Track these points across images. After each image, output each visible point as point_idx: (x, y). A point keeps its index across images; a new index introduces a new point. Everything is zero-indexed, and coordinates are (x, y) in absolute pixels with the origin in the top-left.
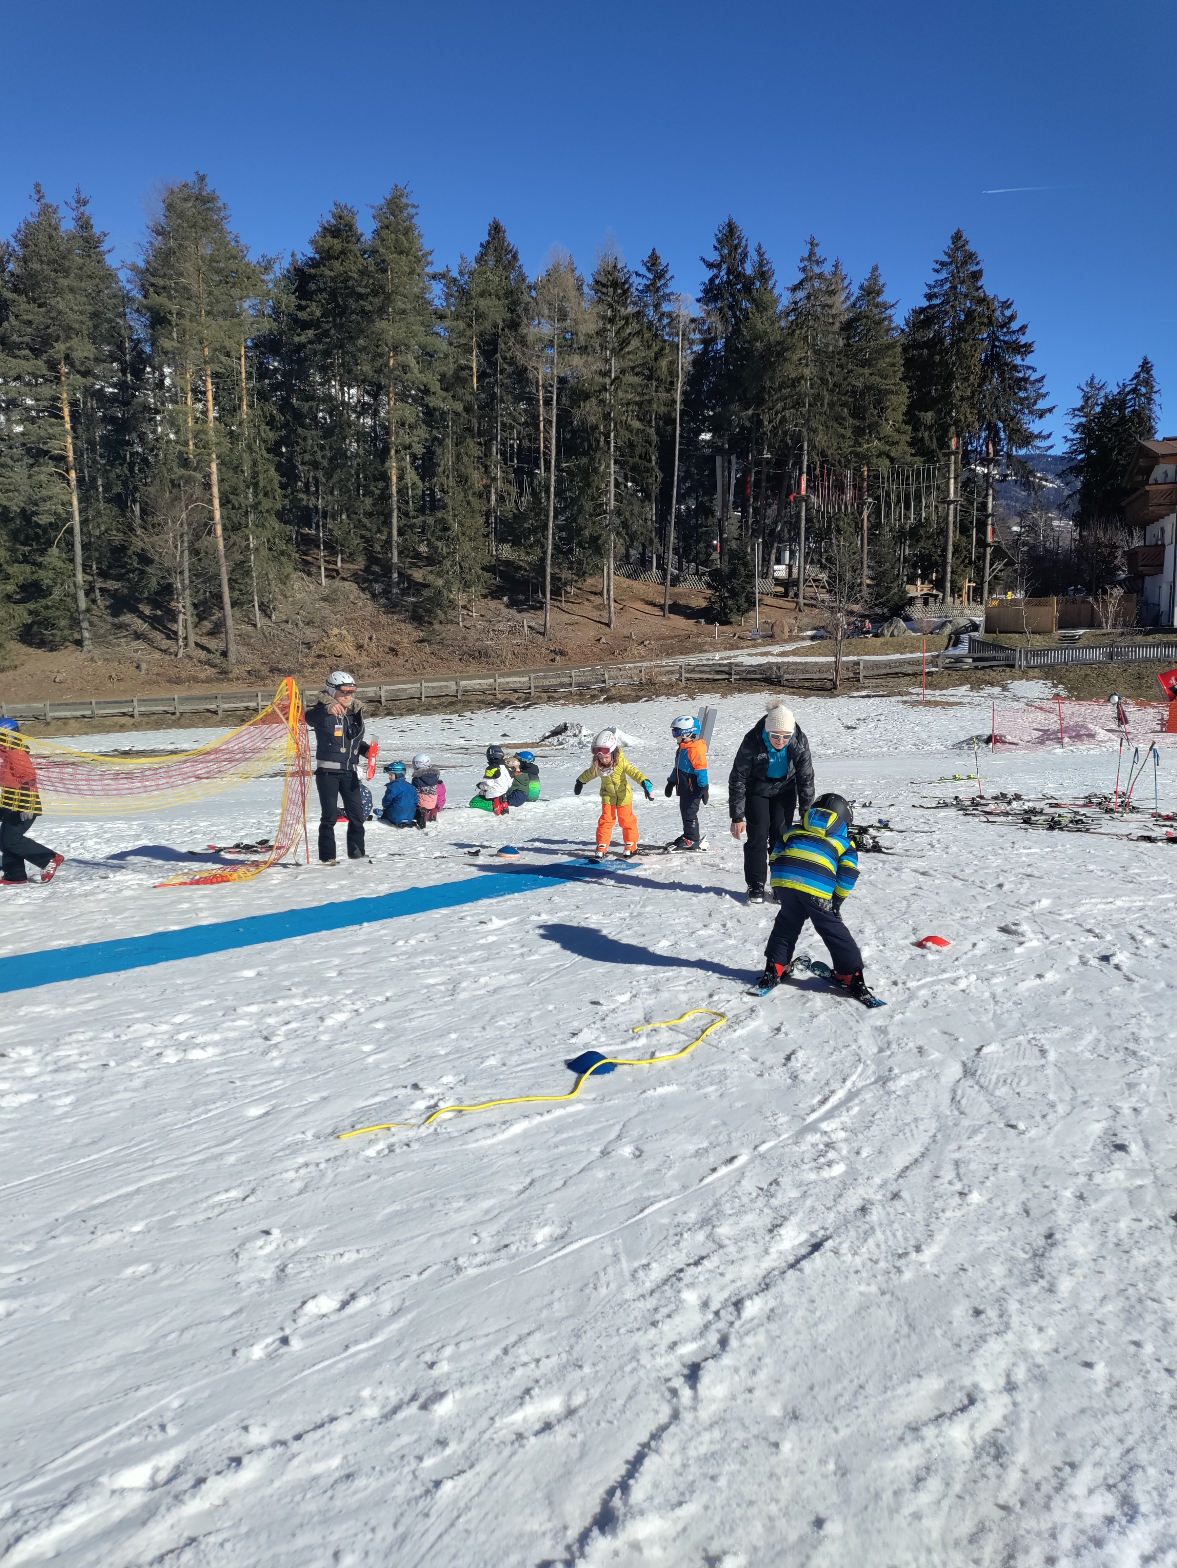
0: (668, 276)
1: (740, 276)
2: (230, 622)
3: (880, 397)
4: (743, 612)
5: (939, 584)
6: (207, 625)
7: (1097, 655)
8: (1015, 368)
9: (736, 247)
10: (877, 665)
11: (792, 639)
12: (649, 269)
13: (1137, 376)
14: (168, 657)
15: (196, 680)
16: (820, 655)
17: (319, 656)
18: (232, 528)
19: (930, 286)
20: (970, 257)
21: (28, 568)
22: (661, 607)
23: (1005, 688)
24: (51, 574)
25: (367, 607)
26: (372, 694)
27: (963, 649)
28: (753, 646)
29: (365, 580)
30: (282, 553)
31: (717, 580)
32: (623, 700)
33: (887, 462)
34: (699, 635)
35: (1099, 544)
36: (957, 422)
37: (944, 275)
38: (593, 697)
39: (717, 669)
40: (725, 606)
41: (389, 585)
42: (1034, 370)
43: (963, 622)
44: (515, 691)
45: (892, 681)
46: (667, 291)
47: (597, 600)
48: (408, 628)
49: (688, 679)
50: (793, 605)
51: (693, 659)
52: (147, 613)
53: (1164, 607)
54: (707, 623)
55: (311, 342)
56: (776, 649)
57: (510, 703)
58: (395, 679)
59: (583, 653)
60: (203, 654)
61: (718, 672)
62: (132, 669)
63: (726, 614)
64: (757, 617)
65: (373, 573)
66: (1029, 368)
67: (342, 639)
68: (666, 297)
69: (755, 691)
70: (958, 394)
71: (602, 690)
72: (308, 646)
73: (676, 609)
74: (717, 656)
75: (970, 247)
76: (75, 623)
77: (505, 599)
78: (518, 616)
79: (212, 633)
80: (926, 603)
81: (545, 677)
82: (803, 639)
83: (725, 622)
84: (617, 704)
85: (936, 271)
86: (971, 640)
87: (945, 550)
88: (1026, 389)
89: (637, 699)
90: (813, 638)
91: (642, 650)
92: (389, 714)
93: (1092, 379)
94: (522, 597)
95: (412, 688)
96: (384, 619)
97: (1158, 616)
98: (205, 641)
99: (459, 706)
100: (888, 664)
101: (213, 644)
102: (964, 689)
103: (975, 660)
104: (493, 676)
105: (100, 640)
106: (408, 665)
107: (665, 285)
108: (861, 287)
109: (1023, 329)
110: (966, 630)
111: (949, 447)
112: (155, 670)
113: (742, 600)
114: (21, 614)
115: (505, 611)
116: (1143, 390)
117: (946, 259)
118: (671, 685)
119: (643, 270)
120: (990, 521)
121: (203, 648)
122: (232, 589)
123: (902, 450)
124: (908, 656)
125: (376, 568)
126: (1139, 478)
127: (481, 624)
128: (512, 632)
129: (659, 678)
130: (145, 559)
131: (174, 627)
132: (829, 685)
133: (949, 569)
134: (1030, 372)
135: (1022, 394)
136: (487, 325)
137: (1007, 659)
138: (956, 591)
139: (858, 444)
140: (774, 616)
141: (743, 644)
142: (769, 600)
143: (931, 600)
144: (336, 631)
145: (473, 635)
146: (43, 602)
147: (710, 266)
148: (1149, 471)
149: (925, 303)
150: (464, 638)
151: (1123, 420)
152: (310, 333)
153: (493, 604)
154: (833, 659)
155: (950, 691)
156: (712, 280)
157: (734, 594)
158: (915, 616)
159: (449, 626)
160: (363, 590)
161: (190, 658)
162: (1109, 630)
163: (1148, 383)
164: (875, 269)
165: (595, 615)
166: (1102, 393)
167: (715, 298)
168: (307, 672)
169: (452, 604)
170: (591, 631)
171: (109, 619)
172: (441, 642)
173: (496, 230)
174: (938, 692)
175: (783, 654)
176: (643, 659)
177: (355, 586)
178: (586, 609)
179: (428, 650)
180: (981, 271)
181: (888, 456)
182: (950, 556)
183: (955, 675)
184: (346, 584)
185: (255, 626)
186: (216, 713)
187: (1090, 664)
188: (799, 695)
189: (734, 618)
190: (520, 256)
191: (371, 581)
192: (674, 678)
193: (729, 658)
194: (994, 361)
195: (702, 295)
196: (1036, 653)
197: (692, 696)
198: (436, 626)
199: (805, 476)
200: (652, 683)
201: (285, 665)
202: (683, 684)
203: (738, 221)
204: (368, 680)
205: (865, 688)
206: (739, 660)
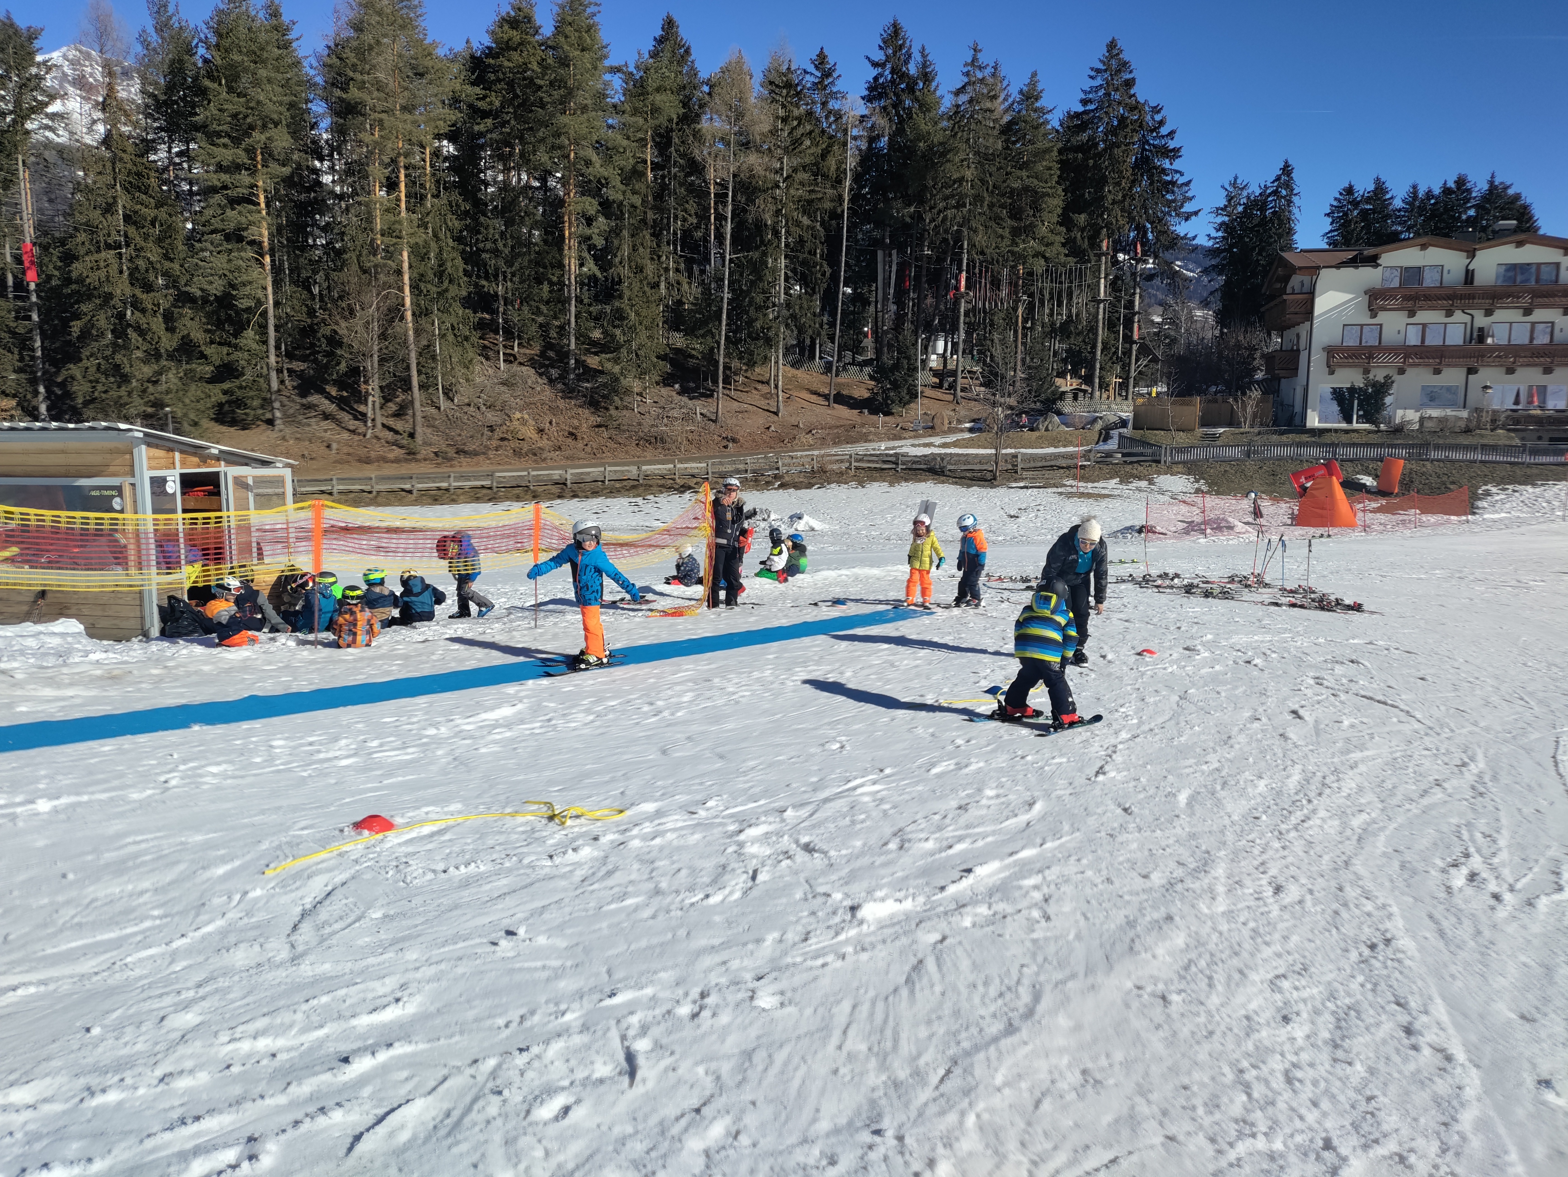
0: (835, 75)
1: (904, 76)
2: (417, 404)
3: (1036, 200)
4: (904, 404)
5: (1088, 380)
6: (392, 407)
7: (1236, 452)
8: (1164, 171)
9: (901, 47)
10: (1033, 457)
11: (952, 431)
12: (817, 67)
13: (1278, 178)
14: (356, 438)
15: (385, 460)
16: (979, 447)
17: (502, 439)
18: (421, 313)
19: (1085, 92)
20: (1124, 65)
21: (225, 350)
22: (826, 397)
23: (1151, 482)
24: (246, 355)
25: (546, 393)
26: (556, 477)
27: (1112, 445)
28: (915, 437)
29: (542, 366)
30: (467, 339)
31: (881, 373)
32: (797, 486)
33: (1042, 262)
34: (863, 425)
35: (1238, 346)
36: (1108, 225)
37: (1099, 82)
38: (768, 483)
39: (884, 459)
40: (888, 397)
41: (565, 371)
42: (1182, 174)
43: (1113, 419)
44: (693, 476)
45: (1048, 474)
46: (835, 89)
47: (764, 389)
48: (586, 413)
49: (857, 468)
50: (951, 397)
51: (860, 449)
52: (334, 393)
53: (1298, 408)
54: (871, 413)
55: (489, 131)
56: (938, 440)
57: (690, 488)
58: (576, 462)
59: (754, 441)
60: (390, 435)
61: (885, 462)
62: (323, 450)
63: (887, 405)
64: (919, 409)
65: (549, 358)
66: (1177, 172)
67: (523, 422)
68: (834, 95)
69: (920, 481)
70: (1110, 197)
71: (776, 477)
72: (491, 428)
73: (841, 399)
74: (883, 446)
75: (1125, 56)
76: (267, 403)
77: (677, 386)
78: (691, 403)
79: (398, 414)
80: (1075, 398)
81: (721, 463)
82: (962, 430)
83: (888, 413)
84: (792, 490)
85: (1091, 77)
86: (1121, 436)
87: (1094, 347)
88: (1173, 192)
89: (809, 486)
90: (971, 430)
91: (810, 439)
92: (575, 496)
93: (1236, 178)
94: (692, 385)
95: (595, 471)
96: (561, 404)
97: (1292, 417)
98: (391, 422)
99: (641, 489)
100: (1044, 457)
101: (399, 425)
102: (1114, 482)
103: (1124, 455)
104: (673, 462)
105: (290, 419)
106: (588, 449)
107: (832, 83)
108: (1021, 92)
109: (1171, 134)
110: (1115, 426)
111: (1100, 248)
112: (345, 450)
113: (904, 392)
114: (216, 394)
115: (676, 398)
116: (1284, 192)
117: (1101, 66)
118: (842, 473)
119: (811, 68)
120: (1136, 319)
121: (390, 429)
122: (419, 372)
123: (1057, 251)
124: (1062, 450)
125: (551, 354)
126: (1278, 286)
127: (655, 411)
128: (686, 418)
129: (830, 467)
130: (335, 341)
131: (362, 408)
132: (989, 476)
133: (1098, 366)
134: (1177, 176)
135: (1169, 197)
136: (662, 120)
137: (1153, 454)
138: (1104, 386)
139: (1014, 243)
140: (934, 408)
141: (906, 435)
142: (929, 392)
143: (1081, 394)
144: (518, 415)
145: (648, 421)
146: (237, 382)
147: (875, 65)
148: (1286, 279)
149: (1080, 109)
150: (640, 424)
151: (1264, 221)
152: (489, 122)
153: (665, 391)
154: (993, 451)
155: (1101, 484)
156: (876, 79)
157: (896, 386)
158: (1067, 410)
159: (625, 412)
160: (541, 375)
161: (378, 438)
162: (1247, 429)
163: (1288, 185)
164: (1034, 74)
165: (763, 403)
166: (1245, 193)
167: (880, 96)
168: (491, 454)
169: (628, 391)
170: (759, 420)
171: (298, 399)
172: (618, 428)
173: (669, 24)
174: (1090, 485)
175: (944, 445)
176: (811, 447)
177: (533, 371)
178: (754, 397)
179: (605, 434)
180: (1134, 79)
181: (1044, 257)
182: (1099, 353)
183: (1106, 469)
184: (524, 368)
185: (439, 408)
186: (410, 492)
187: (1229, 461)
188: (962, 485)
189: (896, 409)
190: (692, 51)
191: (547, 366)
192: (844, 466)
193: (893, 448)
194: (1144, 165)
195: (866, 93)
196: (1180, 450)
197: (861, 484)
198: (613, 412)
199: (964, 274)
200: (823, 470)
201: (471, 447)
202: (852, 472)
203: (903, 23)
204: (550, 463)
205: (1023, 479)
206: (904, 450)
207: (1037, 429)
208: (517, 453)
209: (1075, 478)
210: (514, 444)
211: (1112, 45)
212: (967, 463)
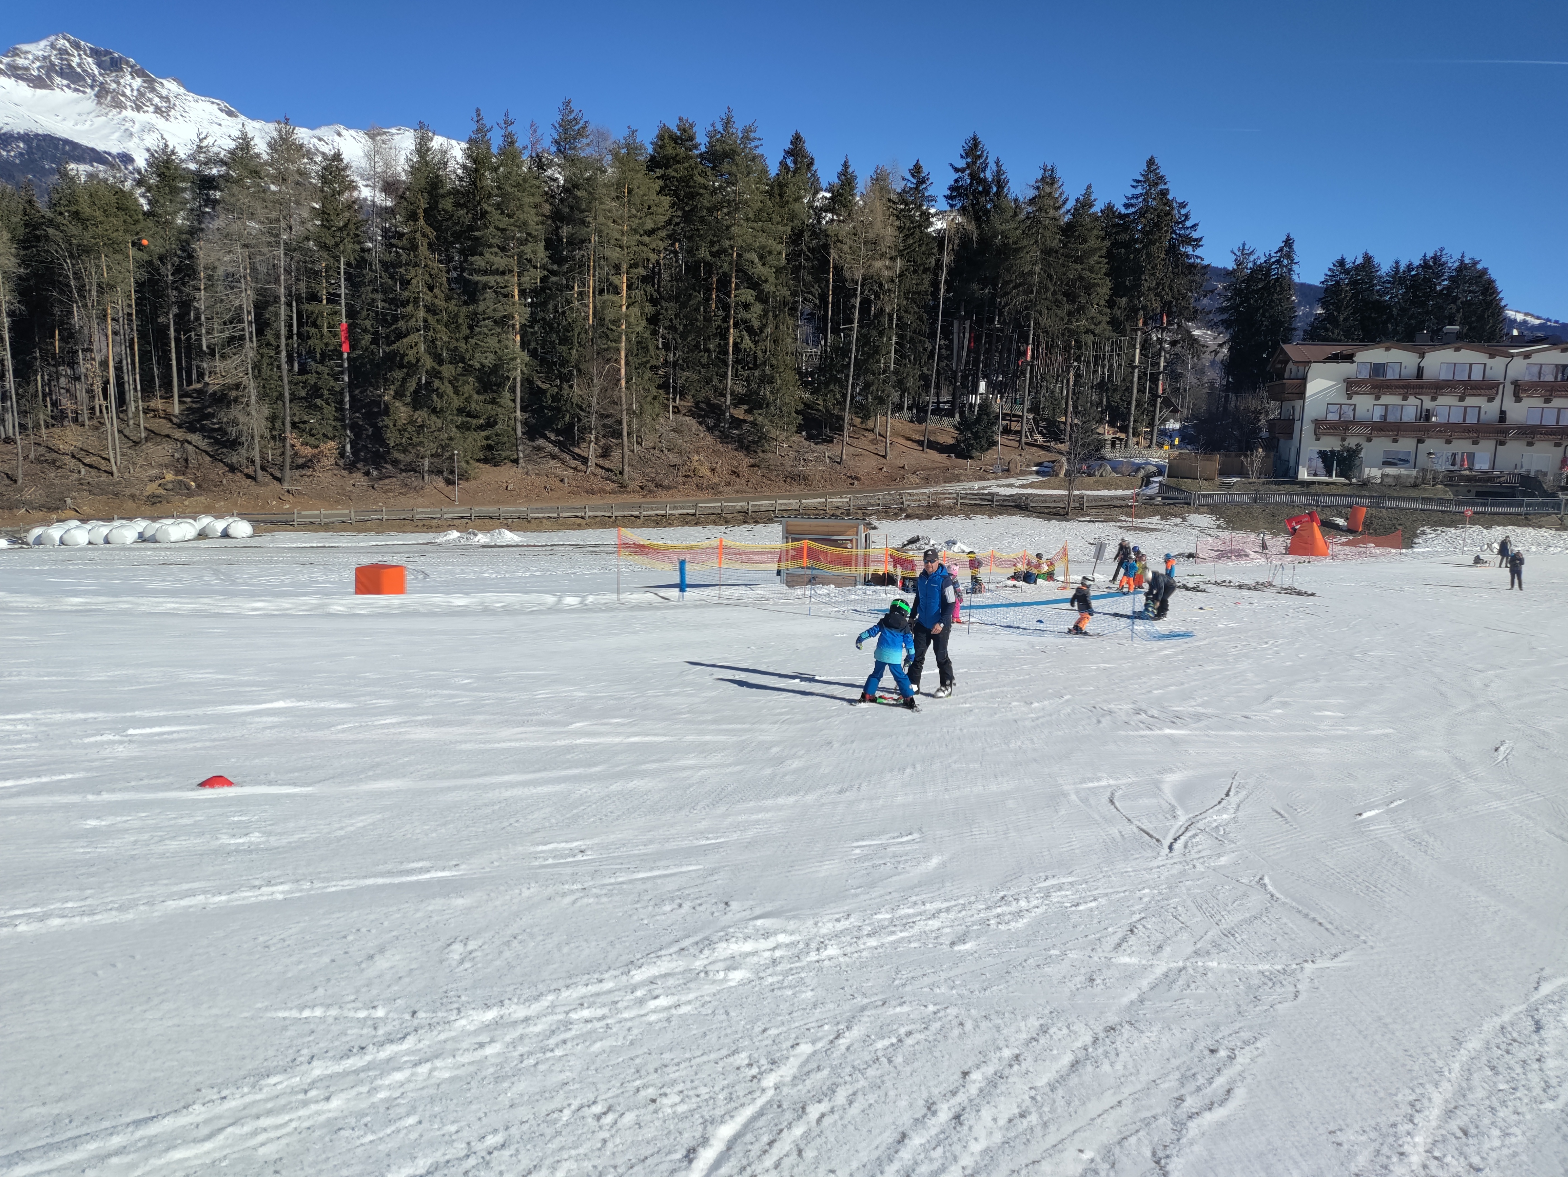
0: (928, 182)
1: (981, 181)
3: (1089, 288)
4: (983, 450)
5: (1124, 430)
7: (1246, 499)
8: (1188, 256)
9: (979, 157)
10: (1095, 498)
11: (1023, 473)
12: (913, 176)
13: (1281, 250)
14: (580, 474)
15: (604, 491)
16: (1050, 488)
17: (686, 476)
19: (1128, 198)
20: (1160, 179)
22: (920, 443)
23: (1184, 519)
25: (709, 439)
26: (738, 507)
27: (1153, 490)
28: (996, 478)
29: (699, 416)
31: (965, 425)
32: (920, 517)
33: (1092, 337)
34: (954, 467)
35: (1247, 409)
36: (1144, 308)
37: (1138, 191)
39: (982, 497)
40: (970, 445)
42: (1202, 259)
43: (1151, 467)
44: (838, 508)
45: (1107, 511)
46: (927, 194)
47: (871, 436)
48: (741, 455)
49: (961, 504)
50: (1016, 444)
51: (959, 488)
52: (554, 438)
53: (1292, 463)
54: (956, 457)
56: (1016, 482)
59: (871, 478)
60: (603, 472)
61: (982, 500)
62: (558, 483)
63: (969, 451)
64: (996, 455)
65: (702, 409)
66: (1198, 257)
67: (701, 463)
68: (926, 199)
69: (1011, 515)
70: (1146, 285)
71: (902, 510)
72: (675, 467)
73: (933, 446)
74: (976, 486)
75: (1160, 171)
76: (514, 446)
77: (805, 434)
78: (818, 448)
80: (1113, 445)
82: (1031, 473)
83: (971, 458)
84: (916, 520)
85: (1133, 187)
86: (1160, 483)
87: (1129, 403)
89: (929, 517)
90: (1038, 473)
91: (914, 479)
93: (1244, 245)
94: (815, 432)
96: (721, 447)
97: (1288, 469)
98: (600, 462)
100: (1103, 498)
102: (1156, 519)
103: (1163, 498)
105: (528, 459)
106: (751, 485)
107: (926, 188)
108: (1077, 200)
109: (1195, 226)
110: (1154, 475)
111: (1137, 325)
112: (573, 483)
113: (984, 442)
115: (806, 444)
116: (1285, 262)
117: (1142, 178)
118: (951, 508)
119: (908, 176)
120: (1161, 377)
121: (602, 468)
123: (1104, 328)
124: (1115, 492)
126: (1279, 366)
127: (791, 453)
128: (817, 460)
129: (941, 503)
131: (577, 451)
132: (1062, 512)
133: (1132, 418)
135: (1191, 278)
137: (1185, 498)
138: (1136, 434)
139: (1070, 322)
140: (1008, 453)
141: (989, 476)
143: (1118, 442)
144: (696, 458)
146: (493, 431)
147: (957, 170)
148: (1284, 367)
149: (1124, 211)
150: (782, 464)
151: (1267, 286)
153: (796, 438)
154: (1065, 492)
155: (1147, 520)
156: (956, 181)
157: (977, 436)
158: (1109, 456)
159: (770, 455)
160: (700, 423)
161: (595, 475)
162: (1254, 480)
163: (1289, 256)
164: (1089, 187)
165: (872, 448)
166: (1252, 258)
167: (960, 196)
168: (681, 487)
169: (769, 438)
170: (874, 462)
171: (530, 442)
172: (767, 468)
174: (1139, 520)
175: (1022, 486)
176: (920, 486)
177: (694, 421)
178: (863, 443)
179: (759, 473)
180: (1167, 190)
181: (1093, 333)
182: (1133, 408)
183: (1150, 509)
184: (688, 418)
185: (633, 450)
186: (637, 517)
187: (1240, 505)
188: (1044, 519)
189: (975, 454)
190: (815, 162)
191: (704, 416)
192: (952, 502)
193: (984, 488)
195: (948, 193)
196: (1205, 495)
197: (968, 516)
198: (761, 454)
199: (1030, 347)
200: (936, 505)
201: (666, 483)
202: (959, 507)
203: (981, 138)
204: (726, 496)
205: (1088, 515)
206: (994, 490)
207: (1094, 475)
208: (699, 487)
209: (1128, 515)
210: (695, 480)
211: (1151, 162)
212: (1045, 501)
